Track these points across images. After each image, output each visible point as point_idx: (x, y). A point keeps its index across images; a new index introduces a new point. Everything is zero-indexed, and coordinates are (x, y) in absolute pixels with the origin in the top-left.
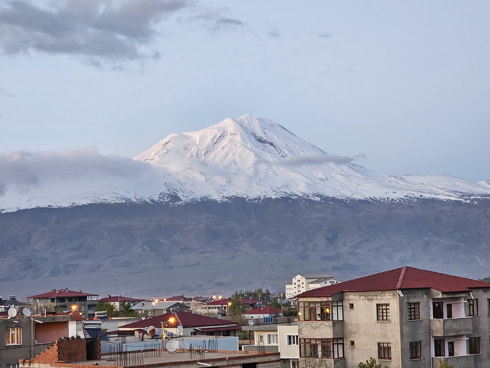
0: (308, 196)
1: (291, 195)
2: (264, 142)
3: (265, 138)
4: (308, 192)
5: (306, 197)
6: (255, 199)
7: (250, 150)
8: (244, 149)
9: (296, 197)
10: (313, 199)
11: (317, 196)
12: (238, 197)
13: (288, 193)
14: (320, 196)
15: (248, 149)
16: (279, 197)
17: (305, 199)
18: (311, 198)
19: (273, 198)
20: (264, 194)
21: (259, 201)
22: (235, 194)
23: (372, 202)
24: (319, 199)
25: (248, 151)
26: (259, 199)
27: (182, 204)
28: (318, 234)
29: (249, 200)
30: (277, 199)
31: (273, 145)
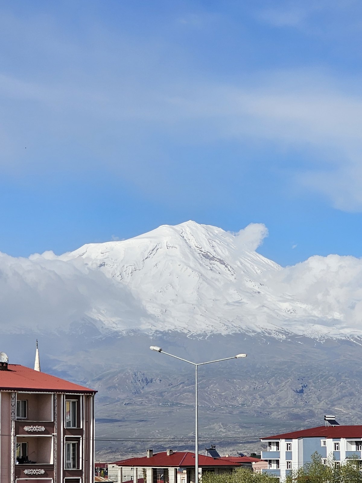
0: (269, 334)
1: (247, 331)
2: (213, 258)
3: (214, 254)
4: (270, 327)
5: (267, 334)
6: (199, 335)
7: (194, 270)
8: (185, 267)
9: (253, 334)
10: (276, 336)
11: (282, 333)
12: (177, 331)
13: (244, 327)
14: (286, 333)
15: (190, 267)
16: (230, 334)
17: (265, 337)
18: (273, 335)
19: (223, 334)
20: (211, 328)
21: (204, 338)
22: (172, 328)
23: (355, 344)
24: (284, 337)
25: (190, 270)
26: (205, 335)
27: (101, 338)
28: (283, 384)
29: (192, 336)
30: (228, 335)
31: (224, 264)
